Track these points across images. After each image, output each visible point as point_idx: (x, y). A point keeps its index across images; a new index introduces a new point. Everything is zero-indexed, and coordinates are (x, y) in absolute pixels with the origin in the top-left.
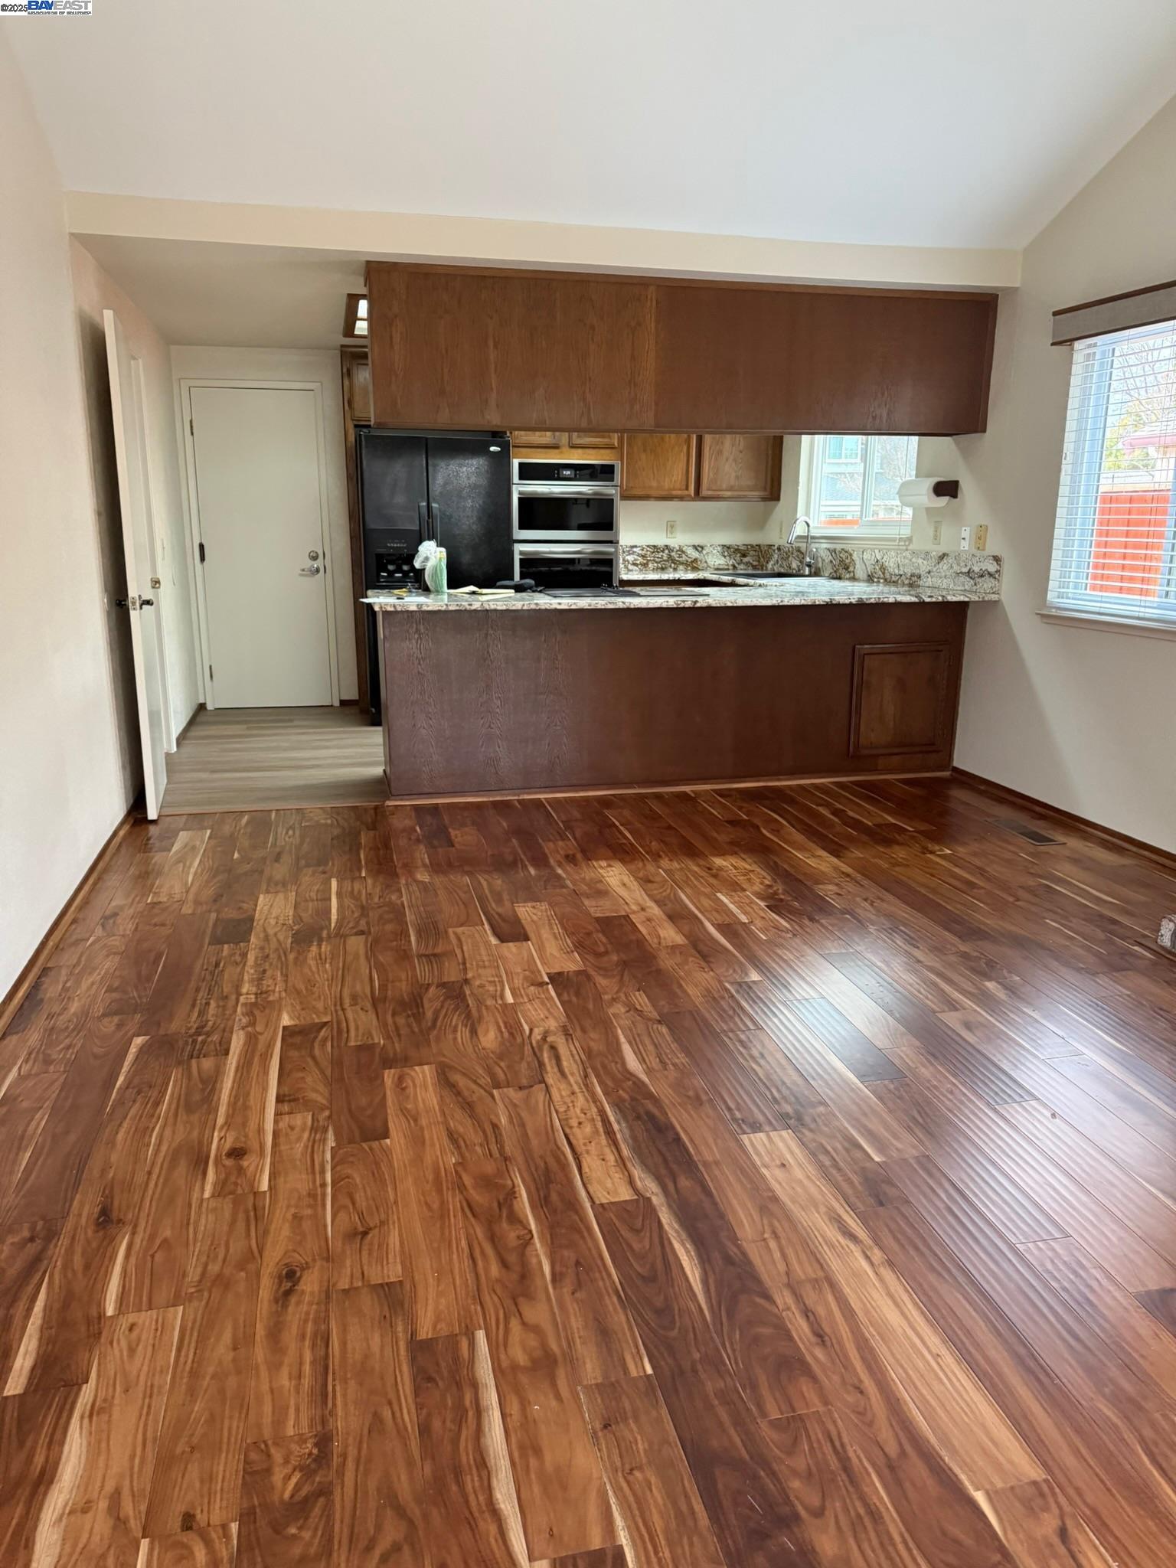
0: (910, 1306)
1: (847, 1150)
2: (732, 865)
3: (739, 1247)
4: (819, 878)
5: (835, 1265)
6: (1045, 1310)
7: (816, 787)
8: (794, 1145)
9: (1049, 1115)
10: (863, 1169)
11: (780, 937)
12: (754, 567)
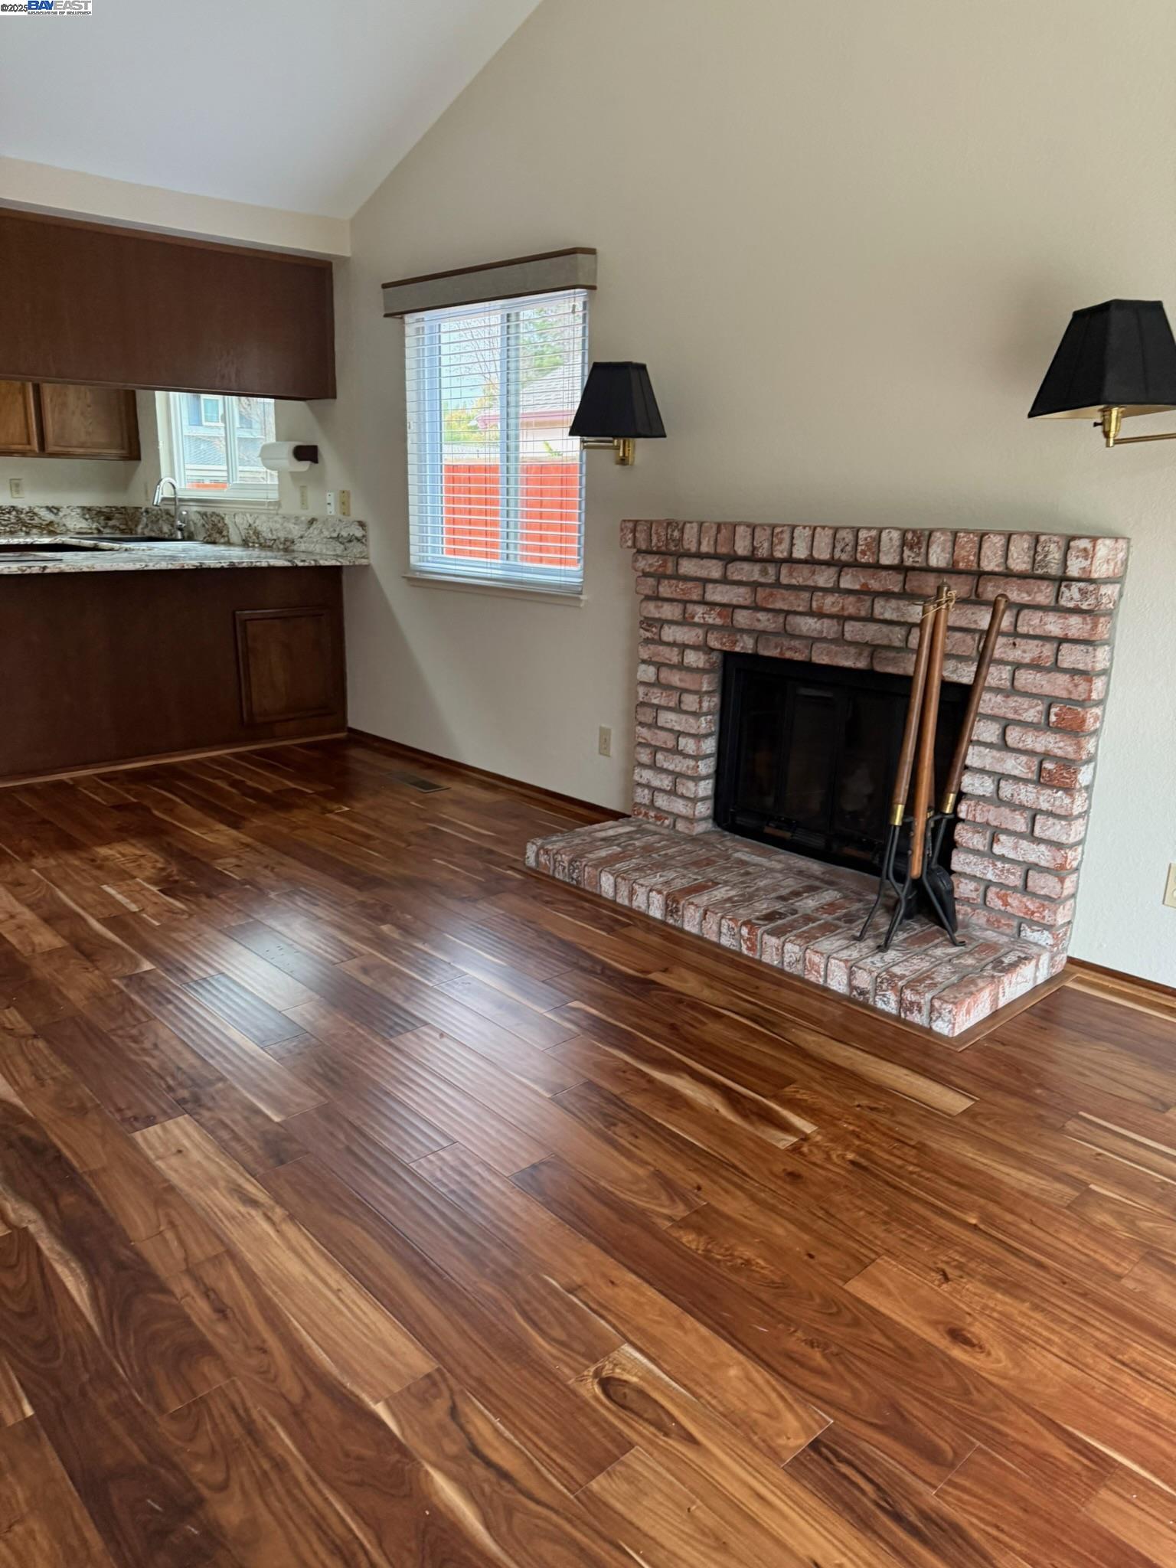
0: (312, 1252)
1: (247, 1119)
2: (120, 853)
3: (132, 1249)
4: (216, 853)
5: (235, 1234)
6: (436, 1217)
7: (212, 759)
8: (190, 1129)
9: (437, 1036)
10: (264, 1133)
11: (175, 920)
12: (122, 531)
